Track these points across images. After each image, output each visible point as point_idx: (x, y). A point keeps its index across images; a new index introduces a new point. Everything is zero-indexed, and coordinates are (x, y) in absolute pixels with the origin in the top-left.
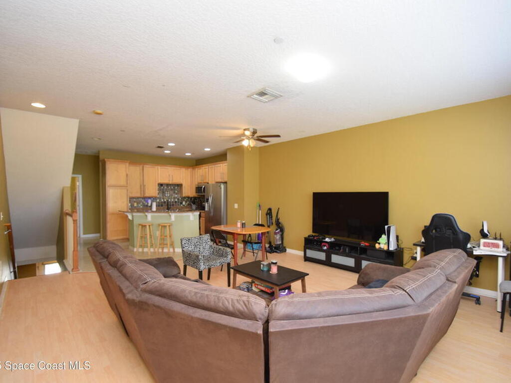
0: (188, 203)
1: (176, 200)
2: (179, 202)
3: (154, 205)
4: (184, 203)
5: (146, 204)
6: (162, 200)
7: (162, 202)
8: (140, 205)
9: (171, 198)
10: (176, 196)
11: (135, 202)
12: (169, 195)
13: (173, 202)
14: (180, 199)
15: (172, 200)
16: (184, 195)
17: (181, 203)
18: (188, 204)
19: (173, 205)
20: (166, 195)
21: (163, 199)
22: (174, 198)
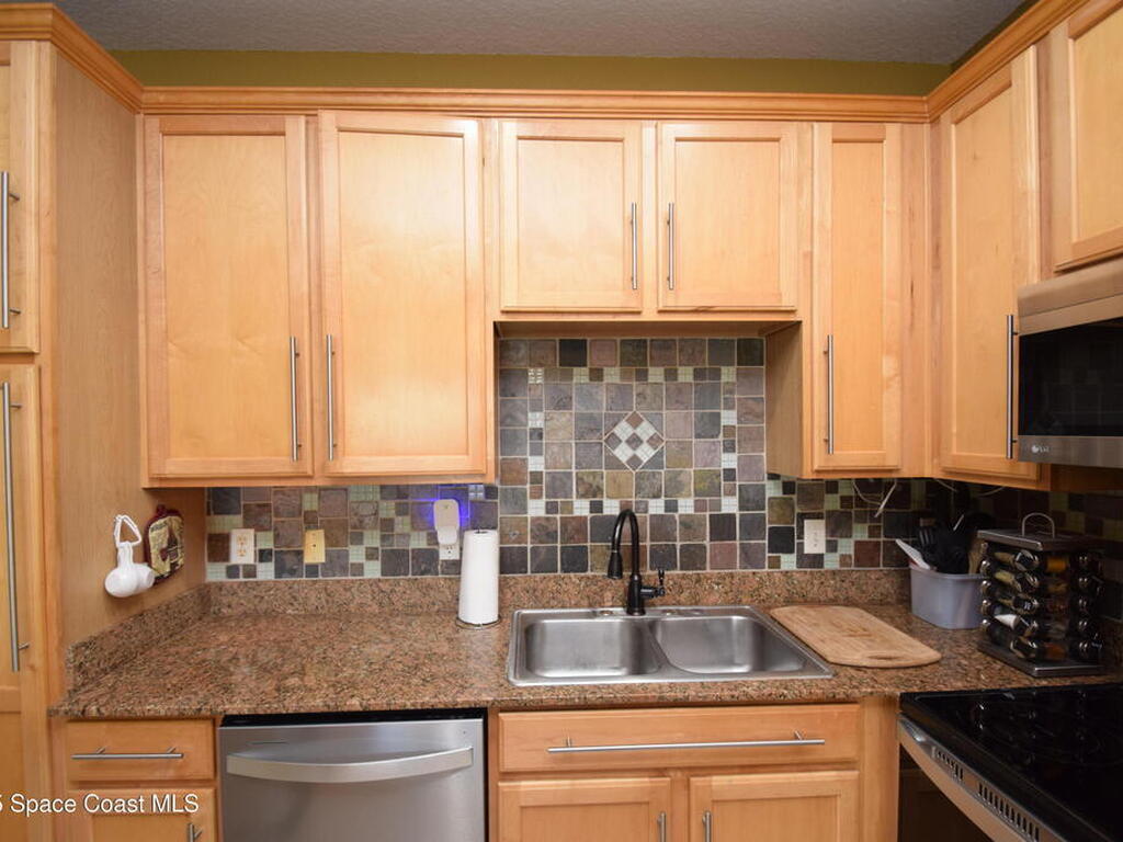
0: (861, 533)
1: (730, 505)
2: (752, 526)
3: (482, 552)
4: (814, 538)
5: (419, 542)
6: (581, 508)
7: (575, 527)
8: (356, 554)
9: (674, 488)
10: (729, 461)
11: (311, 521)
12: (646, 453)
13: (687, 523)
14: (772, 490)
15: (686, 506)
16: (814, 462)
17: (784, 540)
18: (865, 554)
19: (693, 558)
20: (623, 453)
21: (592, 492)
22: (709, 488)
